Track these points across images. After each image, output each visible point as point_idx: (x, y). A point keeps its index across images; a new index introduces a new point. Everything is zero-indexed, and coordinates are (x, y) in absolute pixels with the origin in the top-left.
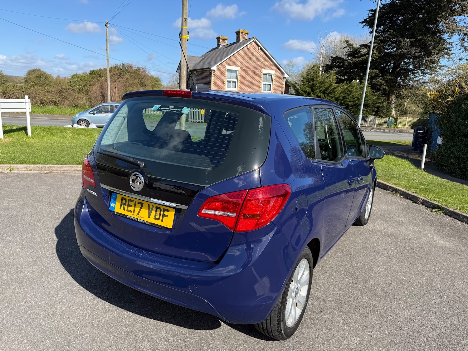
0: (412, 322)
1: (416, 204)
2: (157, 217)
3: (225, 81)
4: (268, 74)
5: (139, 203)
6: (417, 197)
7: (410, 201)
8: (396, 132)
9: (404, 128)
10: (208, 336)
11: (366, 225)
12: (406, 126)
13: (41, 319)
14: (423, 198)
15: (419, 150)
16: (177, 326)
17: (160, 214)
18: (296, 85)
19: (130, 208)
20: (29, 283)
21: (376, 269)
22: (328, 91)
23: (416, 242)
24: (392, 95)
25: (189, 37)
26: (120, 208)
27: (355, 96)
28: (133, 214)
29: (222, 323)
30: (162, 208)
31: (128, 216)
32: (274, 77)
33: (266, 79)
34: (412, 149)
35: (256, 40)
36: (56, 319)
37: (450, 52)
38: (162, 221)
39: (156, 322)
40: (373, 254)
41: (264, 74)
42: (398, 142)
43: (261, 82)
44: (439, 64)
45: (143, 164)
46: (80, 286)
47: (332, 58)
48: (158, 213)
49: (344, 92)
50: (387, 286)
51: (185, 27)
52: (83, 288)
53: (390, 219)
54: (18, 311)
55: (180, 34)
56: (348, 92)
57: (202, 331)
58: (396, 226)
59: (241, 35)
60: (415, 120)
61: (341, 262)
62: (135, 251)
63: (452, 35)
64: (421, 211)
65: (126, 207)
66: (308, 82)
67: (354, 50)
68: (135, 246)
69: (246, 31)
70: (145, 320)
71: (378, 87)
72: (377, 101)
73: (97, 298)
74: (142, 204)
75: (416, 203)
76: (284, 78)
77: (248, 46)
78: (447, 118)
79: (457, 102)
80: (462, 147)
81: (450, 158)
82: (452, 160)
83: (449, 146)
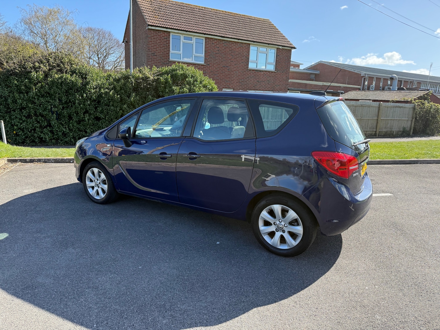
79: (2, 77)
80: (24, 118)
81: (12, 131)
82: (15, 132)
83: (8, 119)
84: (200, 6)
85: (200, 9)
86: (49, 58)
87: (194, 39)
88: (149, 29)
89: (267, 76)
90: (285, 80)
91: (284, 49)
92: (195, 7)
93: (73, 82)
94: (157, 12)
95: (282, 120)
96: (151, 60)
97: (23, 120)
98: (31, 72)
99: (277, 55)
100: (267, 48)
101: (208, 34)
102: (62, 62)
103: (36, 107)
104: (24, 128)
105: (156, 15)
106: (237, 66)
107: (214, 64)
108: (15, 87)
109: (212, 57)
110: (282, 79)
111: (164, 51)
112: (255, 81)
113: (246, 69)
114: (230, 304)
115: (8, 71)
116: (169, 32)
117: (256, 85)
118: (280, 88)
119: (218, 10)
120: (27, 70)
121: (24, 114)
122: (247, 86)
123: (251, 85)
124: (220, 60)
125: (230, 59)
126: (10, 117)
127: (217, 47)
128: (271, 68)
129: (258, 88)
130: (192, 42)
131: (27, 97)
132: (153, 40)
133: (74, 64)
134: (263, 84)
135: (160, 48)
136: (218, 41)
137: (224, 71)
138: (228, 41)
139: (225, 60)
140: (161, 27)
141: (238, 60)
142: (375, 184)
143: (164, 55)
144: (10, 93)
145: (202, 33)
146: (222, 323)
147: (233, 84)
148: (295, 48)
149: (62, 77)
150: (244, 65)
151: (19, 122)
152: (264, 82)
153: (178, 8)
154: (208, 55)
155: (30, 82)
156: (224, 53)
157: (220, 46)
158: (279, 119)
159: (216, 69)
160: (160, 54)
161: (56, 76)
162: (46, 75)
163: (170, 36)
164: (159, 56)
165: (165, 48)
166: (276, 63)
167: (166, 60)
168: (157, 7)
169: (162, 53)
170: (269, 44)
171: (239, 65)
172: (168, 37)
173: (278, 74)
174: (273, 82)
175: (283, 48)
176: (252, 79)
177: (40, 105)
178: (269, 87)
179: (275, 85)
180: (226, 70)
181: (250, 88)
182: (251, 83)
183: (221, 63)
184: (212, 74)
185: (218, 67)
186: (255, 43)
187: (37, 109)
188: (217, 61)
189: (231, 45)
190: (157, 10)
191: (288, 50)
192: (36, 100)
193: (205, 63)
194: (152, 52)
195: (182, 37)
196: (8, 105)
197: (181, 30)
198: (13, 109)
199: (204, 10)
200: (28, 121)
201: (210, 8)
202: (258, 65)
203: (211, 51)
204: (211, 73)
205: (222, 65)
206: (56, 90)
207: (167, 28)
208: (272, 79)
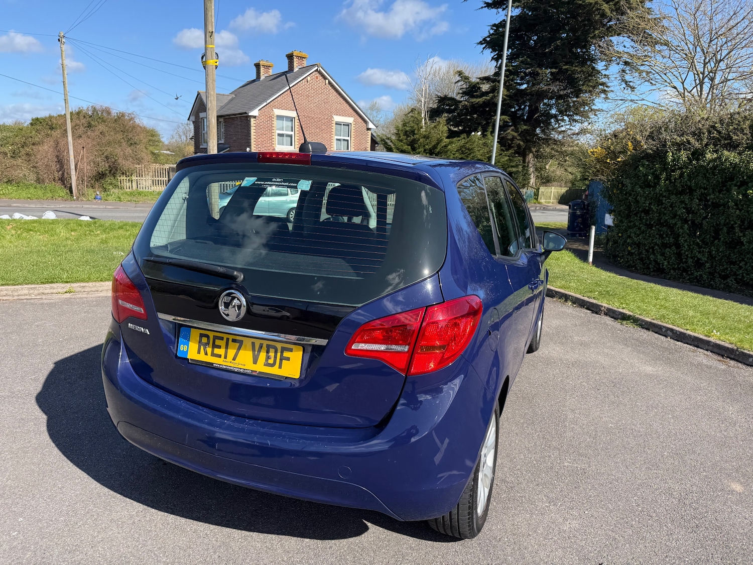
0: (640, 487)
1: (598, 316)
2: (271, 361)
3: (273, 134)
4: (342, 124)
5: (234, 341)
6: (597, 305)
7: (588, 311)
8: (538, 209)
9: (549, 202)
10: (353, 547)
11: (538, 351)
12: (552, 201)
13: (58, 556)
14: (607, 306)
15: (578, 235)
16: (299, 539)
17: (275, 357)
18: (388, 141)
19: (217, 351)
20: (17, 498)
21: (571, 416)
22: (437, 150)
23: (612, 371)
24: (528, 154)
25: (218, 63)
26: (199, 352)
27: (477, 157)
28: (225, 360)
29: (369, 524)
30: (279, 346)
31: (214, 365)
32: (353, 128)
33: (341, 130)
34: (568, 234)
35: (320, 68)
36: (86, 553)
37: (607, 89)
38: (280, 367)
39: (262, 536)
40: (559, 394)
41: (336, 124)
42: (545, 225)
43: (332, 136)
44: (593, 107)
45: (242, 277)
46: (112, 492)
47: (438, 97)
48: (272, 354)
49: (460, 151)
50: (592, 439)
51: (211, 46)
52: (119, 495)
53: (568, 340)
54: (10, 549)
55: (202, 58)
56: (467, 151)
57: (341, 541)
58: (579, 349)
59: (295, 60)
60: (563, 190)
61: (518, 410)
62: (233, 421)
63: (609, 65)
64: (607, 325)
65: (209, 350)
66: (405, 137)
67: (471, 85)
68: (231, 414)
69: (303, 54)
70: (243, 535)
71: (508, 143)
72: (508, 163)
73: (150, 508)
74: (241, 342)
75: (597, 313)
76: (368, 129)
77: (309, 78)
78: (618, 186)
79: (631, 163)
81: (627, 246)
82: (629, 248)
83: (624, 227)
86: (717, 125)
93: (735, 166)
97: (642, 230)
98: (668, 151)
104: (639, 243)
108: (643, 178)
115: (642, 152)
120: (666, 149)
121: (644, 221)
126: (628, 225)
131: (654, 194)
144: (634, 186)
151: (635, 234)
155: (664, 169)
161: (709, 156)
162: (698, 155)
177: (670, 206)
192: (665, 199)
196: (631, 205)
200: (647, 232)
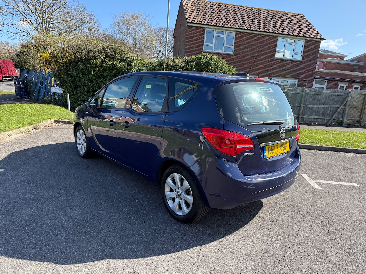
26: (269, 154)
30: (284, 143)
31: (273, 156)
38: (286, 149)
48: (283, 147)
74: (277, 146)
78: (64, 74)
79: (73, 63)
80: (85, 93)
81: (77, 102)
82: (79, 103)
83: (75, 93)
84: (237, 5)
85: (236, 8)
86: (106, 49)
87: (226, 33)
88: (188, 26)
89: (293, 65)
90: (311, 69)
91: (313, 41)
92: (232, 6)
93: (120, 67)
94: (197, 12)
95: (301, 105)
96: (188, 51)
97: (85, 94)
98: (92, 59)
99: (304, 46)
100: (295, 40)
101: (238, 29)
102: (115, 53)
103: (94, 85)
104: (85, 100)
105: (195, 14)
106: (264, 56)
107: (242, 54)
108: (81, 70)
109: (241, 48)
110: (309, 68)
111: (199, 44)
112: (281, 69)
113: (273, 58)
114: (92, 251)
115: (78, 58)
116: (205, 28)
117: (281, 73)
118: (306, 76)
119: (253, 8)
120: (90, 58)
121: (85, 90)
122: (273, 73)
123: (277, 72)
124: (248, 50)
125: (257, 50)
126: (77, 92)
127: (246, 40)
128: (298, 57)
129: (283, 76)
130: (224, 35)
131: (88, 78)
132: (190, 35)
133: (123, 54)
134: (289, 72)
135: (196, 41)
136: (247, 34)
137: (251, 60)
138: (257, 34)
139: (253, 51)
140: (198, 24)
141: (265, 51)
142: (350, 173)
143: (199, 47)
144: (78, 74)
145: (233, 28)
146: (70, 264)
147: (259, 71)
148: (324, 39)
149: (113, 63)
150: (271, 55)
151: (82, 96)
152: (289, 70)
153: (217, 7)
154: (237, 47)
155: (91, 67)
156: (252, 44)
157: (249, 38)
158: (298, 104)
159: (243, 58)
160: (195, 46)
161: (109, 63)
162: (103, 62)
163: (205, 31)
164: (194, 48)
165: (200, 41)
166: (303, 54)
167: (200, 51)
168: (198, 7)
169: (197, 45)
170: (297, 36)
171: (266, 55)
172: (203, 32)
173: (304, 64)
174: (299, 71)
175: (312, 39)
176: (277, 68)
177: (97, 83)
178: (294, 75)
179: (301, 73)
180: (253, 59)
181: (275, 75)
182: (276, 71)
183: (249, 53)
184: (240, 63)
185: (246, 57)
186: (283, 35)
187: (94, 87)
188: (245, 51)
189: (259, 37)
190: (198, 10)
191: (317, 41)
192: (94, 80)
193: (234, 53)
194: (189, 44)
195: (215, 32)
196: (76, 83)
197: (215, 26)
198: (79, 86)
199: (240, 8)
200: (88, 95)
201: (246, 6)
202: (285, 55)
203: (241, 43)
204: (239, 61)
205: (250, 54)
206: (108, 73)
207: (203, 24)
208: (298, 68)
